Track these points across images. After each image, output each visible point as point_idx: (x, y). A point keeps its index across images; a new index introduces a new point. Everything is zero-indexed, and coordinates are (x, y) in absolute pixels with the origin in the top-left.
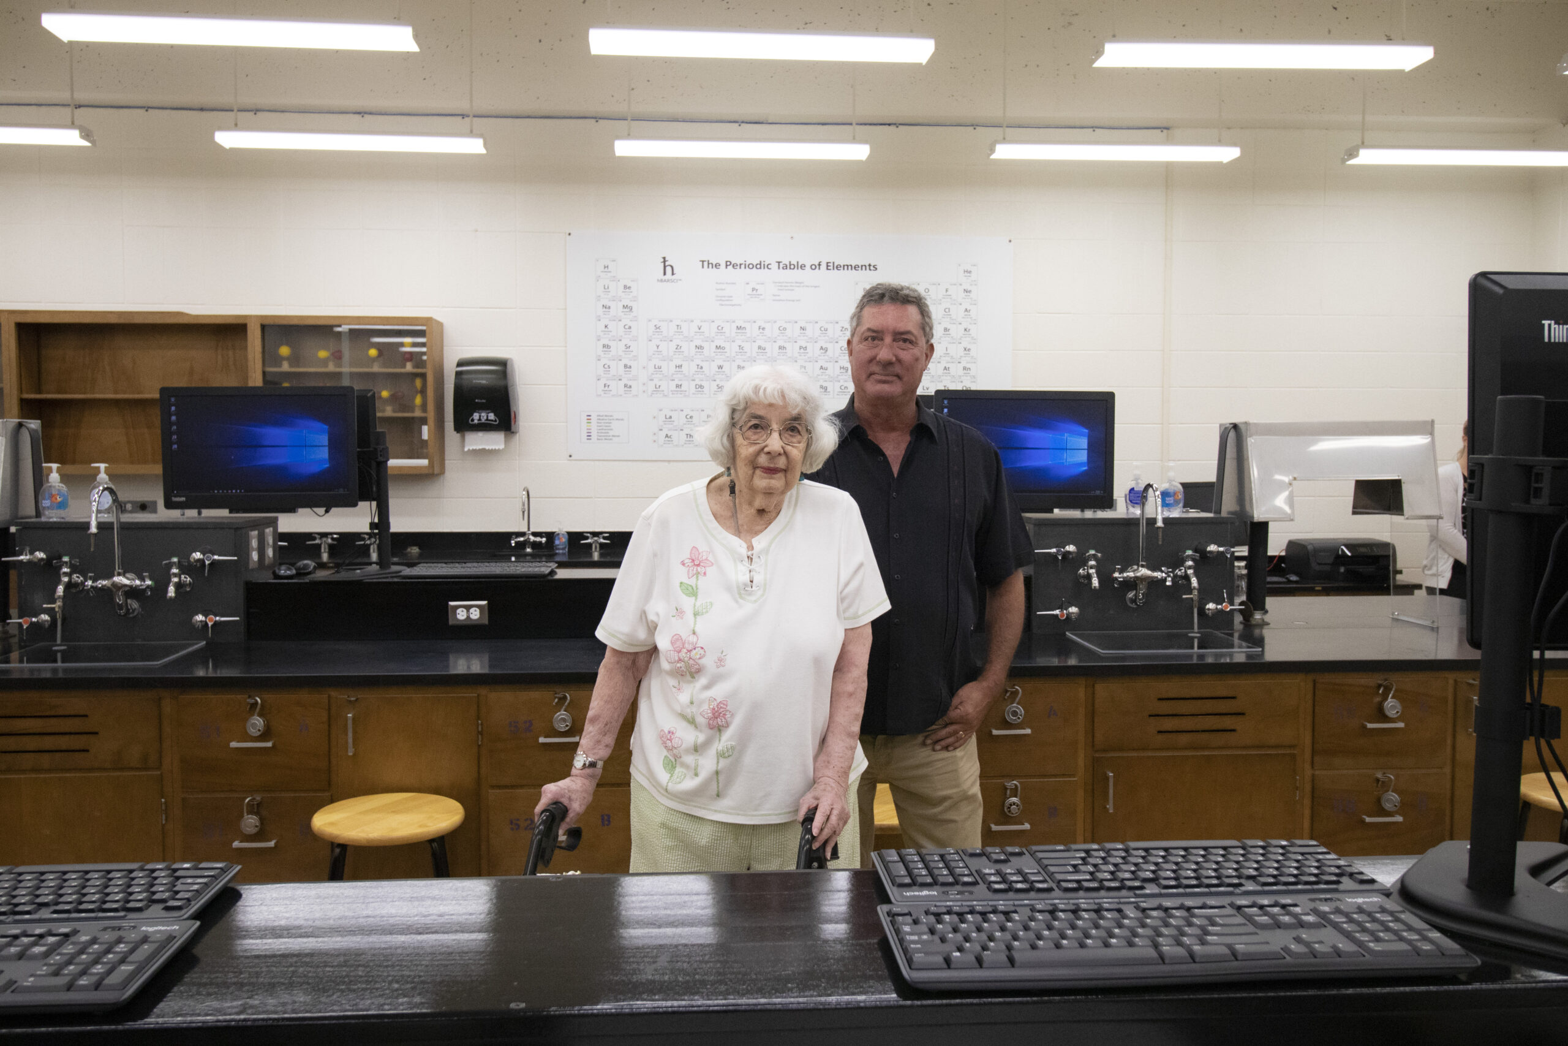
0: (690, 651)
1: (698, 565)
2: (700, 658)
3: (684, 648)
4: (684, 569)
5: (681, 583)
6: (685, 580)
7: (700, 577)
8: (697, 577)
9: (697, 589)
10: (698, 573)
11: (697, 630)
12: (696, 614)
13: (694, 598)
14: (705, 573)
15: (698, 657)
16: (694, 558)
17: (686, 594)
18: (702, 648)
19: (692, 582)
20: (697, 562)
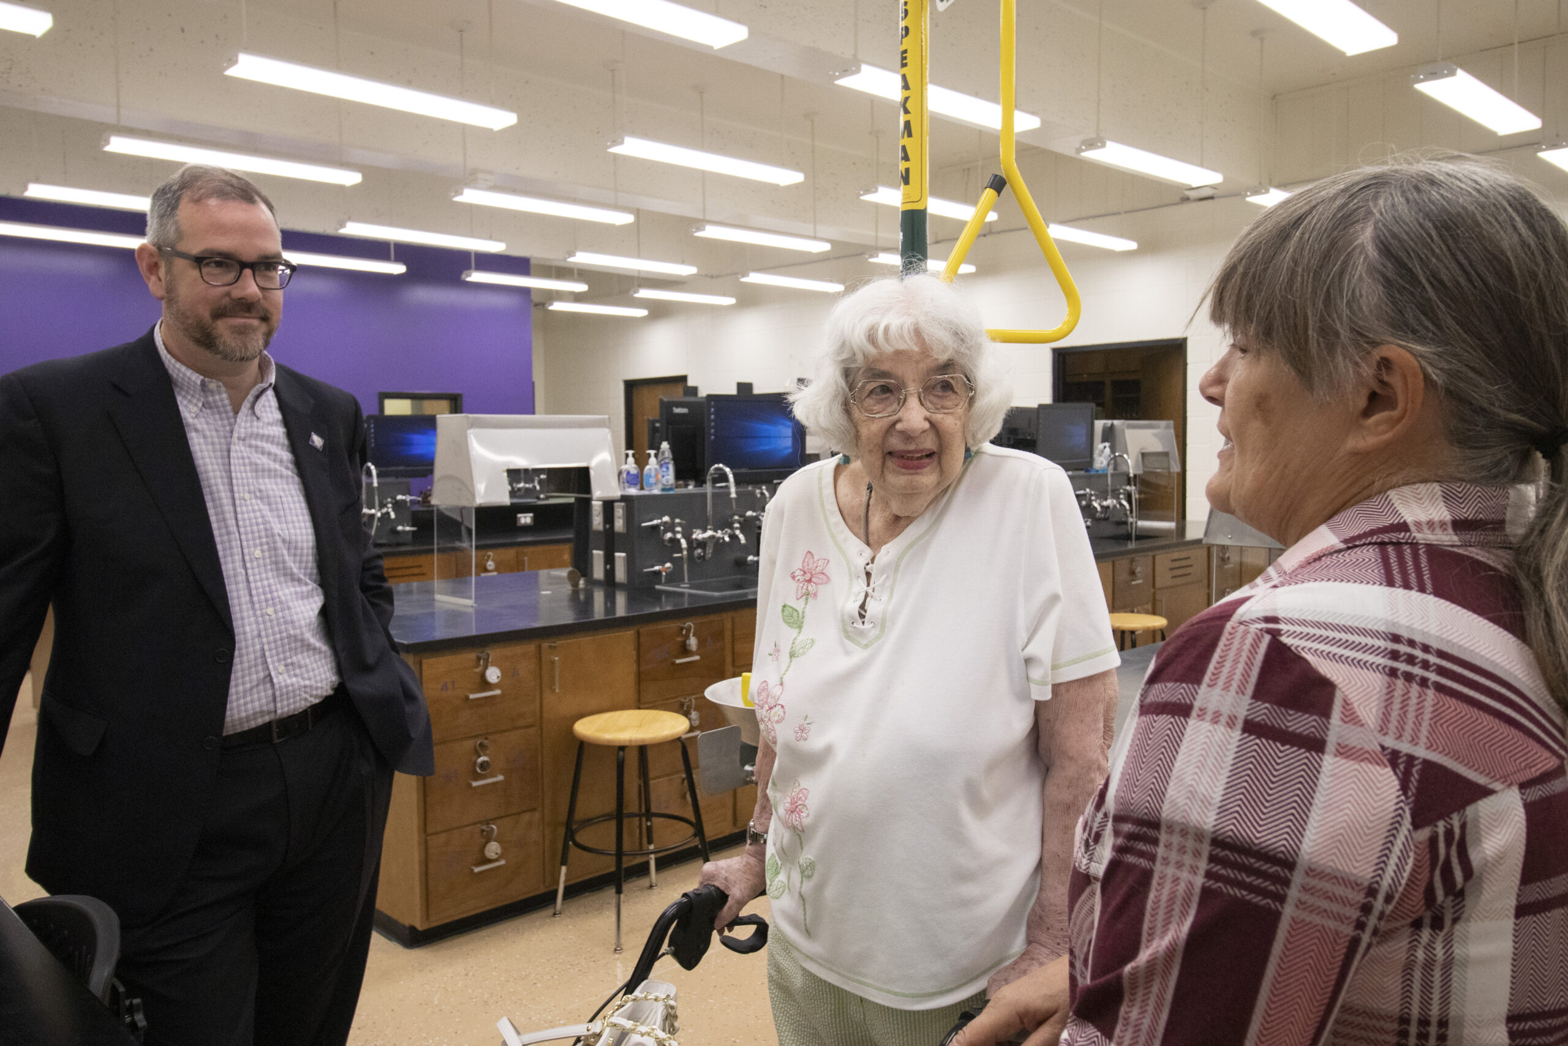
0: (771, 708)
1: (810, 581)
2: (777, 722)
3: (766, 703)
4: (794, 585)
5: (784, 606)
6: (792, 602)
7: (810, 599)
8: (807, 599)
9: (803, 617)
10: (807, 594)
11: (785, 680)
12: (792, 655)
13: (797, 630)
14: (815, 595)
15: (776, 718)
16: (806, 569)
17: (788, 623)
18: (782, 707)
19: (799, 605)
20: (808, 576)
